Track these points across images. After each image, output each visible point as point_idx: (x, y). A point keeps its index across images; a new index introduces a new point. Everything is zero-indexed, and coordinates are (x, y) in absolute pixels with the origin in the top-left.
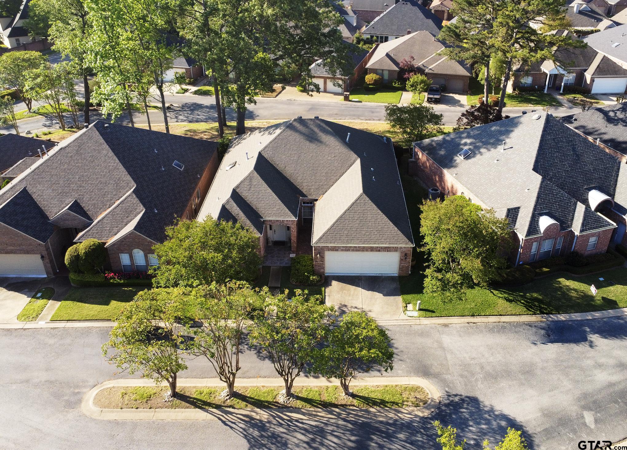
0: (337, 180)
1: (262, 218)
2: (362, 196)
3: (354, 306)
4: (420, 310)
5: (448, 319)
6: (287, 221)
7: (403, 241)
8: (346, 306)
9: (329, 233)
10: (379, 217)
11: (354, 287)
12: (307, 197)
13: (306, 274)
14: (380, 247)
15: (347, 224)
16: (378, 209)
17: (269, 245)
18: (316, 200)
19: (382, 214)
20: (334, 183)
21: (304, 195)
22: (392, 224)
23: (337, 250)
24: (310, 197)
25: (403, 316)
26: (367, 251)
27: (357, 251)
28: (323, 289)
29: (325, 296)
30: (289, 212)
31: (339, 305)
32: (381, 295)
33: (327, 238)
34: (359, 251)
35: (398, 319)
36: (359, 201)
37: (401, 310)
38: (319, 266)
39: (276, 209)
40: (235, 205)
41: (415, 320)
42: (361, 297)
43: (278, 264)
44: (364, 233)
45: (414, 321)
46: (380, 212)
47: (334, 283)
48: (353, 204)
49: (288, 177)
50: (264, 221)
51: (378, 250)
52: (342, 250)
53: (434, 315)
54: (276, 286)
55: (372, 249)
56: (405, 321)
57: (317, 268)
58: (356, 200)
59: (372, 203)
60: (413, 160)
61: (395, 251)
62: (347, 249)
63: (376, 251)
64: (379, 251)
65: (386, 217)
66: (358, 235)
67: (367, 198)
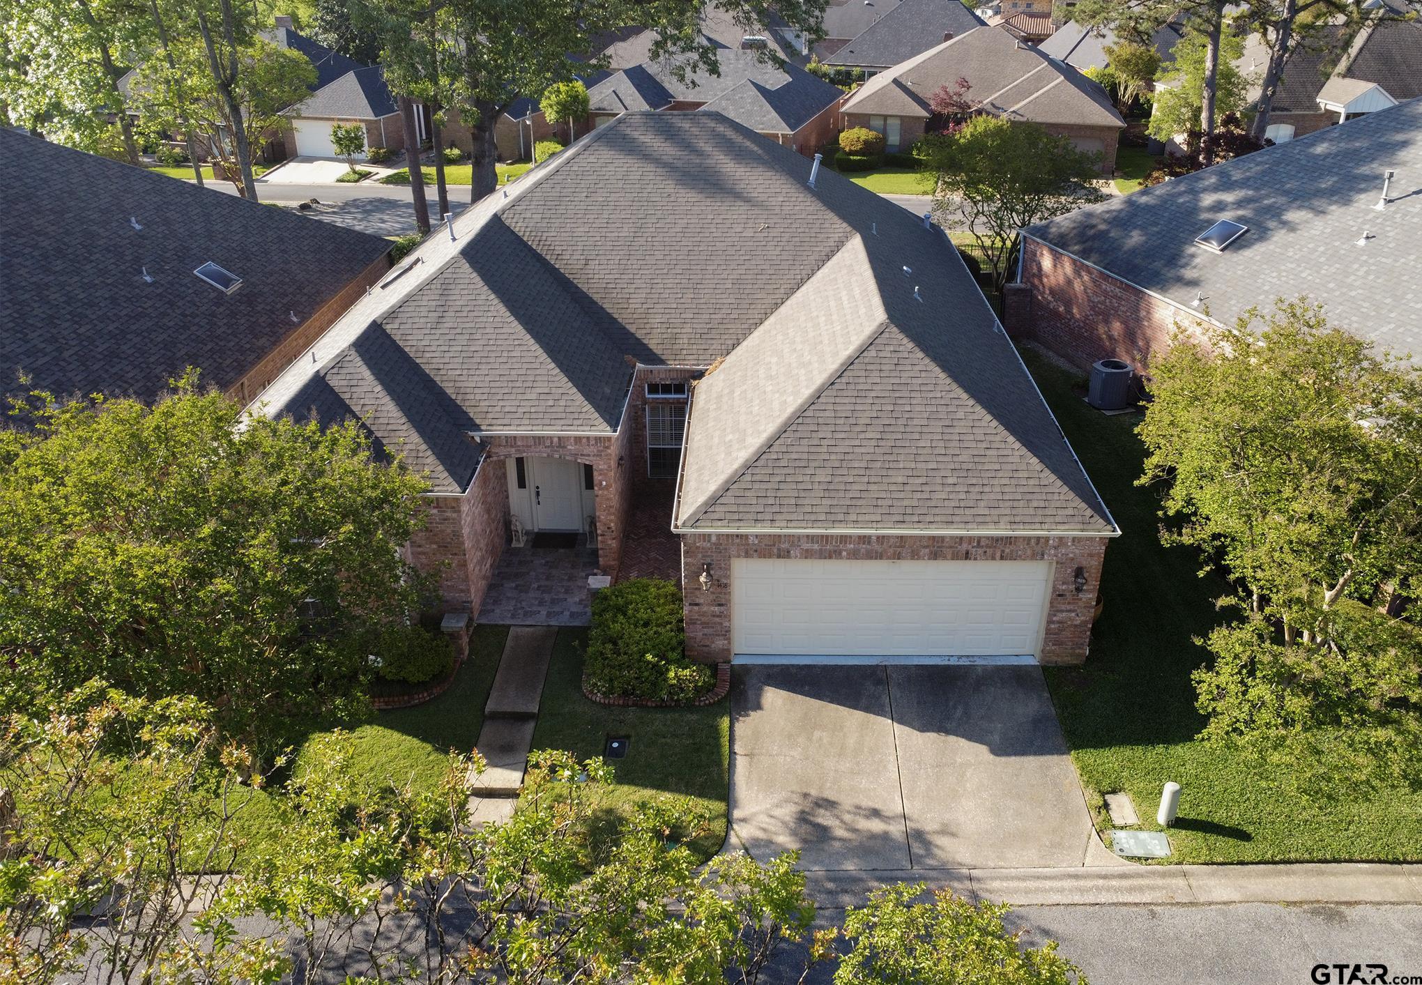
0: (777, 306)
1: (477, 428)
2: (886, 335)
3: (867, 803)
4: (1177, 823)
5: (1322, 873)
6: (578, 439)
7: (1070, 512)
8: (830, 804)
9: (748, 478)
10: (961, 415)
11: (859, 714)
12: (662, 362)
13: (649, 657)
14: (971, 539)
15: (824, 442)
16: (954, 386)
17: (515, 544)
18: (700, 375)
19: (972, 402)
20: (766, 316)
21: (651, 357)
22: (1017, 445)
23: (784, 555)
24: (674, 365)
25: (1097, 858)
26: (915, 555)
27: (872, 555)
28: (725, 722)
29: (732, 753)
30: (588, 407)
31: (796, 798)
32: (983, 749)
33: (740, 501)
34: (879, 556)
35: (1081, 870)
36: (873, 353)
37: (1087, 823)
38: (705, 625)
39: (534, 396)
40: (367, 373)
41: (1164, 875)
42: (893, 758)
43: (541, 618)
44: (900, 480)
45: (1160, 882)
46: (965, 396)
47: (773, 697)
48: (850, 363)
49: (596, 297)
50: (486, 441)
51: (964, 550)
52: (808, 555)
53: (1247, 850)
54: (521, 708)
55: (937, 549)
56: (1114, 883)
57: (695, 634)
58: (863, 350)
59: (927, 361)
60: (1018, 283)
61: (1033, 557)
62: (829, 549)
63: (955, 557)
64: (967, 556)
65: (989, 417)
66: (872, 487)
67: (906, 341)
